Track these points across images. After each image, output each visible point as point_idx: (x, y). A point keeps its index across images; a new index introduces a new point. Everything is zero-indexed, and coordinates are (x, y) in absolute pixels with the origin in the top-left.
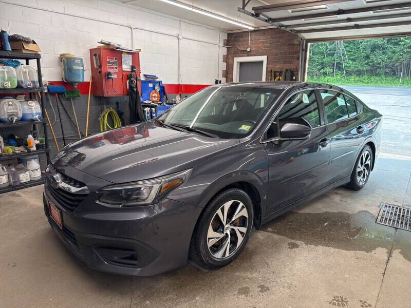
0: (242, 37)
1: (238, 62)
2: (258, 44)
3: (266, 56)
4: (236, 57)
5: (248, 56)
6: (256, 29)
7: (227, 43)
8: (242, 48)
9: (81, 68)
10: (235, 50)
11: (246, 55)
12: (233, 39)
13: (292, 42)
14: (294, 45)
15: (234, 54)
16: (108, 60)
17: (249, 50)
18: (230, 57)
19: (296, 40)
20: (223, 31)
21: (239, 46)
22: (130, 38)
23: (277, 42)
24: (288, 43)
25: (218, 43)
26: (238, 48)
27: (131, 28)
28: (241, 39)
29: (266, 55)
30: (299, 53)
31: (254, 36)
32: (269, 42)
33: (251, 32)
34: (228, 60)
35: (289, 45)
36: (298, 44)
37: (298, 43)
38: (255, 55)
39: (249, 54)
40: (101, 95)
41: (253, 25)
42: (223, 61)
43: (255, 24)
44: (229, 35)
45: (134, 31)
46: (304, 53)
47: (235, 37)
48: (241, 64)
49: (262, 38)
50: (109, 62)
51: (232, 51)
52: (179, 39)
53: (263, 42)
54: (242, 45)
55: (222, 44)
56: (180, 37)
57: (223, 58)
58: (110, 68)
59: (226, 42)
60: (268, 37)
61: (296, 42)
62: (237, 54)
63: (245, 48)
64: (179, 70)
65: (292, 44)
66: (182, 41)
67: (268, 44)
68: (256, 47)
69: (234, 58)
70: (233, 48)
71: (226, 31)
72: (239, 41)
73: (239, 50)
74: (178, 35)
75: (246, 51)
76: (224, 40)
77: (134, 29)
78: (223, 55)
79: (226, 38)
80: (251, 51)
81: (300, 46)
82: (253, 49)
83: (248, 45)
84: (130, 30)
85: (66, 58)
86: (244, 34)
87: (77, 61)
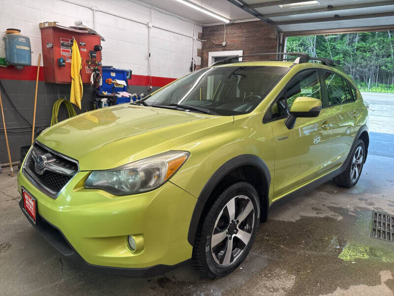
0: (217, 30)
1: (213, 57)
2: (234, 38)
3: (242, 51)
4: (210, 51)
5: (224, 50)
6: (232, 22)
7: (202, 37)
8: (217, 43)
9: (27, 48)
10: (210, 44)
11: (221, 49)
12: (208, 33)
13: (268, 36)
14: (271, 39)
15: (209, 48)
16: (62, 42)
17: (224, 44)
18: (205, 51)
19: (273, 34)
20: (198, 23)
21: (214, 40)
22: (92, 21)
23: (253, 36)
24: (265, 37)
25: (192, 36)
26: (214, 42)
27: (93, 10)
28: (216, 33)
30: (276, 47)
31: (229, 30)
32: (244, 36)
33: (228, 25)
34: (202, 54)
35: (265, 39)
36: (275, 39)
37: (275, 37)
38: (230, 50)
39: (225, 48)
40: (52, 81)
41: (229, 18)
42: (198, 56)
43: (231, 16)
44: (204, 28)
45: (96, 13)
46: (281, 47)
47: (210, 30)
48: (216, 59)
49: (237, 32)
50: (63, 45)
51: (208, 46)
52: (149, 27)
53: (239, 37)
54: (217, 40)
55: (196, 37)
56: (150, 25)
57: (198, 53)
58: (63, 51)
59: (200, 35)
60: (244, 31)
61: (273, 36)
62: (212, 48)
63: (221, 42)
64: (148, 60)
65: (269, 38)
66: (152, 30)
67: (244, 39)
68: (232, 41)
69: (209, 53)
70: (208, 43)
71: (200, 24)
72: (213, 35)
73: (214, 44)
74: (148, 23)
75: (222, 45)
76: (199, 33)
77: (96, 11)
78: (198, 49)
79: (201, 32)
80: (226, 45)
81: (277, 40)
82: (229, 43)
83: (223, 39)
84: (92, 12)
85: (8, 36)
86: (219, 28)
87: (21, 40)
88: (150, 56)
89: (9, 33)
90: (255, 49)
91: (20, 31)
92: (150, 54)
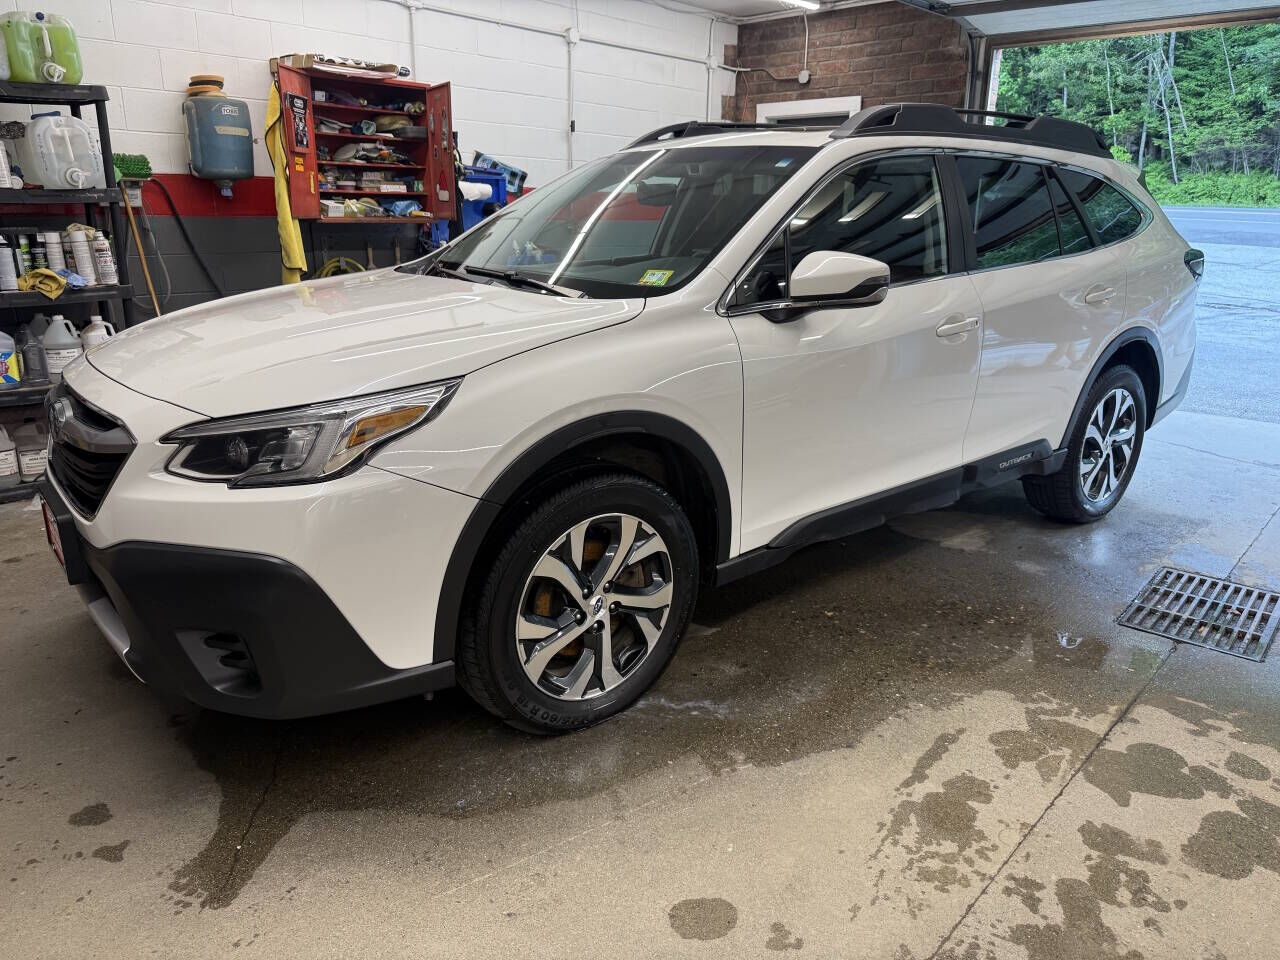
0: (783, 35)
1: (768, 119)
2: (835, 58)
3: (858, 99)
4: (762, 101)
5: (802, 97)
6: (827, 7)
7: (736, 57)
8: (784, 75)
9: (242, 132)
10: (760, 78)
11: (795, 94)
12: (754, 44)
13: (941, 49)
14: (950, 57)
15: (759, 92)
17: (803, 77)
18: (744, 103)
19: (955, 40)
20: (722, 16)
21: (772, 65)
22: (407, 40)
23: (893, 51)
24: (932, 50)
25: (703, 57)
26: (771, 71)
27: (409, 8)
28: (780, 43)
29: (859, 94)
30: (964, 84)
31: (820, 34)
32: (869, 49)
33: (813, 17)
35: (931, 59)
36: (961, 58)
37: (961, 50)
38: (823, 96)
39: (805, 91)
42: (725, 118)
44: (744, 30)
45: (418, 16)
46: (979, 84)
47: (763, 37)
49: (845, 38)
51: (752, 85)
52: (569, 43)
53: (850, 53)
54: (783, 65)
55: (717, 59)
56: (574, 37)
57: (723, 108)
59: (731, 52)
60: (867, 33)
61: (955, 48)
62: (769, 91)
63: (793, 71)
64: (569, 141)
65: (943, 54)
66: (581, 51)
67: (865, 59)
68: (827, 67)
69: (759, 106)
70: (755, 74)
71: (730, 19)
72: (773, 50)
73: (774, 79)
74: (568, 29)
75: (797, 80)
76: (726, 46)
77: (417, 9)
78: (723, 97)
79: (734, 41)
80: (809, 81)
81: (967, 59)
82: (819, 74)
83: (801, 61)
84: (405, 12)
85: (194, 102)
86: (790, 26)
87: (227, 110)
88: (573, 130)
89: (196, 94)
90: (898, 92)
91: (219, 84)
92: (573, 123)
